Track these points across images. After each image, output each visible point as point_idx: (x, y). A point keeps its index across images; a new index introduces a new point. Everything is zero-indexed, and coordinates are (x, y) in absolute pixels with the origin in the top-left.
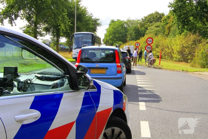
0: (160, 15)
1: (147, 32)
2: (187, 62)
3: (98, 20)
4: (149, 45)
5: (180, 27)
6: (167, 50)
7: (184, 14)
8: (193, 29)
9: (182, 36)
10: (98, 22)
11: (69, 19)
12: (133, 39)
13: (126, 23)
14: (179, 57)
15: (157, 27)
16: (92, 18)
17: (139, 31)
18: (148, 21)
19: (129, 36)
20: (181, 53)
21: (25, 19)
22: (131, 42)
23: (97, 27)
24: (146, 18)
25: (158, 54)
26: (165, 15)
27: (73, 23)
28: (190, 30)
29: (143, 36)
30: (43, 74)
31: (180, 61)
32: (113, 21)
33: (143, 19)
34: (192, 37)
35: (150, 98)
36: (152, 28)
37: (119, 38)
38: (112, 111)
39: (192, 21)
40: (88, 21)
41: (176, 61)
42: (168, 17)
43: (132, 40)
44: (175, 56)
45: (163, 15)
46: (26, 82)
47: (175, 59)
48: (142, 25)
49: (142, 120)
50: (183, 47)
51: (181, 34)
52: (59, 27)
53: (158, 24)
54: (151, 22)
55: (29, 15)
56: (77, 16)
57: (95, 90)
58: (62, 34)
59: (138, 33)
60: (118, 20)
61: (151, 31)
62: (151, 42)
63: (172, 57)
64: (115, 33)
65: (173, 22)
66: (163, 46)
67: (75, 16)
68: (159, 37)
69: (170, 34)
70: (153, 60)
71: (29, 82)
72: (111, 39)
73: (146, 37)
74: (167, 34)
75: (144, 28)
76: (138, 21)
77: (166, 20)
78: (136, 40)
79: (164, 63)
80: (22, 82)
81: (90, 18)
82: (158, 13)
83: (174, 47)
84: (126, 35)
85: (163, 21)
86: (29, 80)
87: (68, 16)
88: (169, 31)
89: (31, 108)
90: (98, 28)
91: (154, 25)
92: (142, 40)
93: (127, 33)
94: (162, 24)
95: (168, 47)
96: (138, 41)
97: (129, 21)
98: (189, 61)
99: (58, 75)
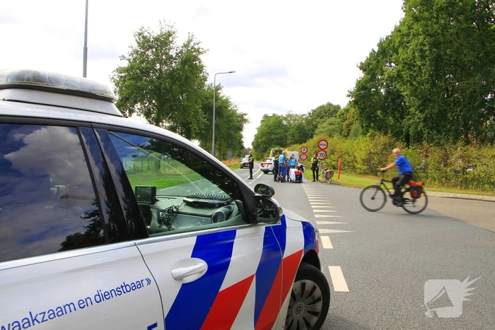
0: (335, 107)
1: (317, 131)
2: (376, 175)
3: (245, 114)
4: (322, 150)
5: (364, 125)
6: (346, 157)
7: (370, 106)
8: (382, 127)
9: (367, 138)
10: (245, 117)
11: (205, 114)
12: (296, 142)
13: (285, 119)
14: (365, 167)
15: (331, 124)
16: (237, 112)
17: (305, 130)
18: (318, 116)
19: (290, 138)
20: (367, 161)
21: (142, 115)
22: (295, 145)
23: (244, 124)
24: (314, 111)
25: (334, 163)
26: (342, 108)
27: (210, 120)
28: (379, 129)
29: (312, 137)
30: (196, 198)
31: (365, 173)
32: (266, 116)
33: (310, 114)
34: (383, 139)
35: (335, 229)
36: (324, 126)
37: (276, 140)
38: (303, 255)
39: (381, 116)
40: (231, 116)
41: (360, 173)
42: (347, 110)
43: (294, 143)
44: (359, 166)
45: (338, 107)
46: (170, 211)
47: (358, 170)
48: (309, 122)
49: (331, 265)
50: (370, 153)
51: (365, 134)
52: (190, 126)
53: (332, 119)
54: (322, 117)
55: (149, 110)
56: (216, 109)
57: (279, 223)
58: (194, 135)
59: (304, 134)
60: (274, 115)
61: (323, 130)
62: (325, 147)
63: (354, 167)
64: (270, 133)
65: (353, 117)
66: (341, 151)
67: (213, 109)
68: (335, 139)
69: (351, 134)
70: (330, 172)
71: (175, 210)
72: (264, 142)
73: (316, 138)
74: (346, 134)
75: (312, 126)
76: (303, 115)
77: (343, 114)
78: (301, 143)
79: (345, 178)
80: (164, 211)
81: (234, 112)
82: (332, 105)
83: (357, 154)
84: (286, 136)
85: (340, 116)
86: (175, 207)
87: (203, 109)
88: (349, 130)
89: (194, 255)
90: (245, 126)
91: (327, 122)
92: (311, 143)
93: (287, 134)
94: (338, 120)
95: (348, 153)
96: (304, 145)
97: (289, 116)
98: (379, 174)
99: (220, 200)
